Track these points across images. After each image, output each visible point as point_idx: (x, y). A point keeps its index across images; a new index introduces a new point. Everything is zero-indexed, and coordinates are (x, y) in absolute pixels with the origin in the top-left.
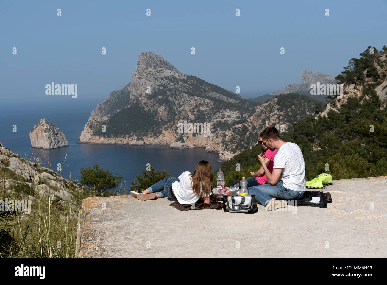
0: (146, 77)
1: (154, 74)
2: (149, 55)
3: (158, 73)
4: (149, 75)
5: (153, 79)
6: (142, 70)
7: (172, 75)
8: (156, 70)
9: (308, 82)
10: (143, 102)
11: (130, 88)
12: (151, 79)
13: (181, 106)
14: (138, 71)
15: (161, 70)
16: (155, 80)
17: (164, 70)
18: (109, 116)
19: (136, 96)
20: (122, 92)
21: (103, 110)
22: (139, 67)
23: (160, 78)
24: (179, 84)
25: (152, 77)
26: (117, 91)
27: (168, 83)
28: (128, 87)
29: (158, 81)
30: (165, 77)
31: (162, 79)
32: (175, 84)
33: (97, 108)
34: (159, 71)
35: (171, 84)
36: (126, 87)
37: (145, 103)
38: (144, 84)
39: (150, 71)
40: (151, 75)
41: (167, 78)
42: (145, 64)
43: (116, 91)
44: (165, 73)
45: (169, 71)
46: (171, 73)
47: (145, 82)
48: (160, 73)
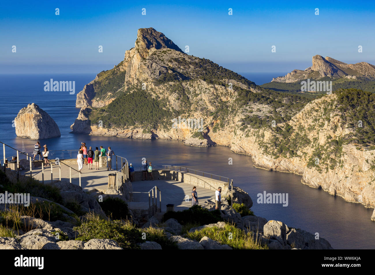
0: (151, 58)
1: (160, 54)
2: (150, 32)
3: (165, 53)
4: (154, 56)
5: (159, 60)
6: (143, 49)
7: (181, 57)
8: (162, 51)
9: (319, 69)
10: (150, 87)
11: (122, 68)
12: (156, 60)
13: (197, 95)
14: (138, 50)
15: (168, 51)
16: (161, 61)
17: (172, 51)
18: (98, 99)
19: (141, 80)
20: (114, 73)
21: (91, 93)
22: (138, 46)
23: (167, 60)
24: (190, 67)
25: (158, 58)
26: (107, 71)
27: (177, 66)
28: (120, 67)
29: (165, 63)
30: (173, 59)
31: (171, 61)
32: (185, 68)
33: (84, 90)
34: (166, 51)
35: (182, 67)
36: (118, 66)
37: (152, 89)
38: (150, 67)
39: (154, 52)
40: (156, 55)
41: (176, 60)
42: (146, 42)
43: (105, 71)
44: (173, 54)
45: (178, 52)
46: (180, 54)
47: (152, 64)
48: (166, 53)
